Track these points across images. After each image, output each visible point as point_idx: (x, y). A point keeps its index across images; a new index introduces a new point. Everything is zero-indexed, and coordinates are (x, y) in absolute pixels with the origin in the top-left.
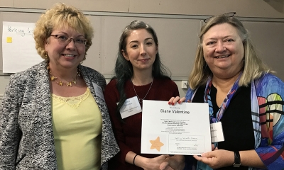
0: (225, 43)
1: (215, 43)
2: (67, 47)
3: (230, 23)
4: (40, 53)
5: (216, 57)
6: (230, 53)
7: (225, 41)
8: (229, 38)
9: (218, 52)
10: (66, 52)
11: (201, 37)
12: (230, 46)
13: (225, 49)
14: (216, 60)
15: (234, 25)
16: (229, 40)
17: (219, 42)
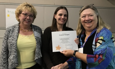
0: (89, 17)
1: (85, 16)
2: (27, 18)
3: (91, 8)
4: (17, 19)
5: (86, 23)
6: (91, 21)
7: (89, 16)
8: (91, 14)
9: (86, 20)
10: (26, 20)
11: (80, 14)
12: (92, 18)
13: (89, 19)
14: (86, 24)
15: (93, 9)
16: (91, 16)
17: (87, 17)
